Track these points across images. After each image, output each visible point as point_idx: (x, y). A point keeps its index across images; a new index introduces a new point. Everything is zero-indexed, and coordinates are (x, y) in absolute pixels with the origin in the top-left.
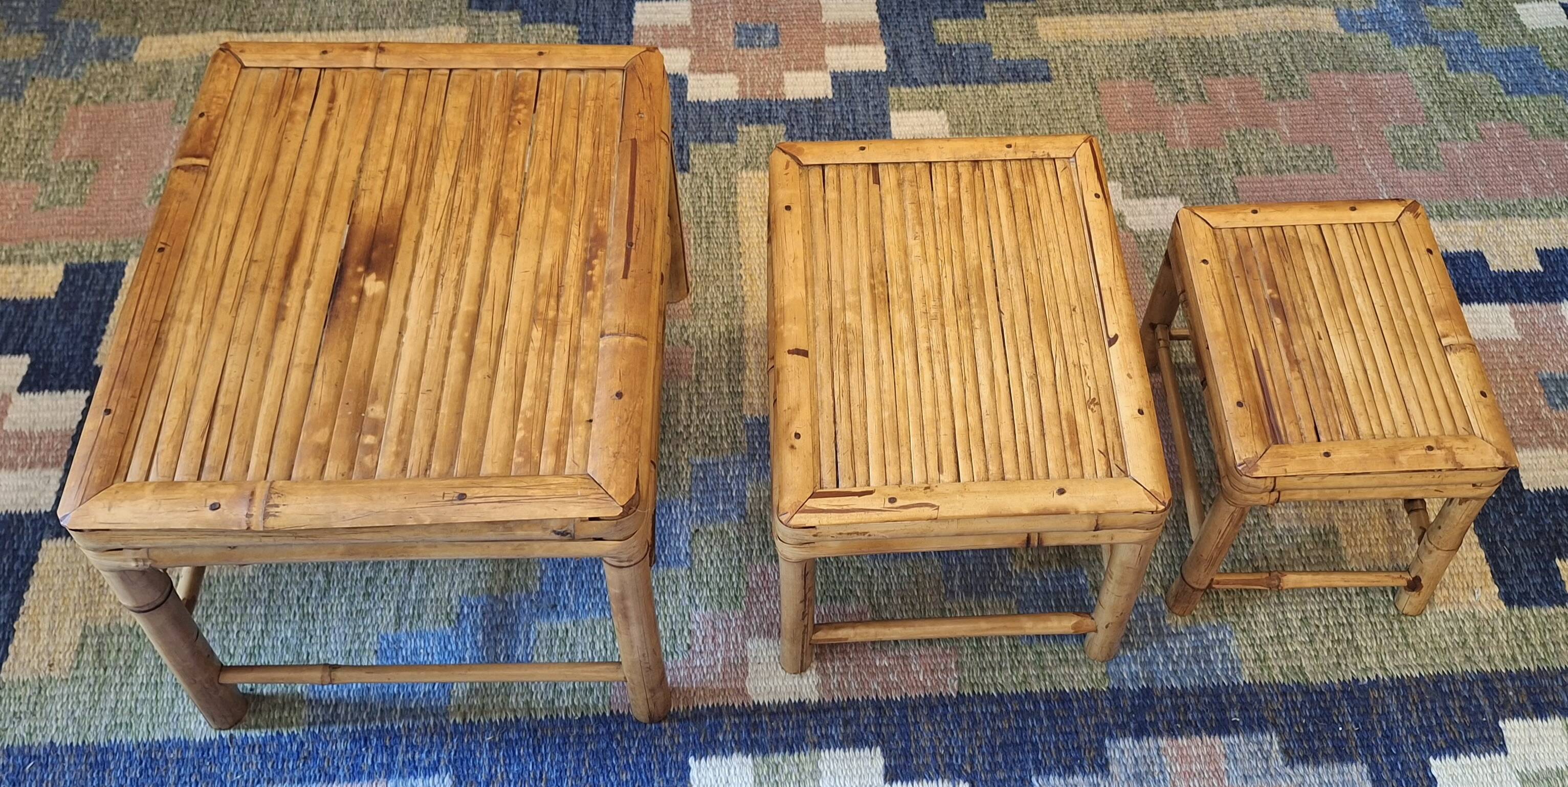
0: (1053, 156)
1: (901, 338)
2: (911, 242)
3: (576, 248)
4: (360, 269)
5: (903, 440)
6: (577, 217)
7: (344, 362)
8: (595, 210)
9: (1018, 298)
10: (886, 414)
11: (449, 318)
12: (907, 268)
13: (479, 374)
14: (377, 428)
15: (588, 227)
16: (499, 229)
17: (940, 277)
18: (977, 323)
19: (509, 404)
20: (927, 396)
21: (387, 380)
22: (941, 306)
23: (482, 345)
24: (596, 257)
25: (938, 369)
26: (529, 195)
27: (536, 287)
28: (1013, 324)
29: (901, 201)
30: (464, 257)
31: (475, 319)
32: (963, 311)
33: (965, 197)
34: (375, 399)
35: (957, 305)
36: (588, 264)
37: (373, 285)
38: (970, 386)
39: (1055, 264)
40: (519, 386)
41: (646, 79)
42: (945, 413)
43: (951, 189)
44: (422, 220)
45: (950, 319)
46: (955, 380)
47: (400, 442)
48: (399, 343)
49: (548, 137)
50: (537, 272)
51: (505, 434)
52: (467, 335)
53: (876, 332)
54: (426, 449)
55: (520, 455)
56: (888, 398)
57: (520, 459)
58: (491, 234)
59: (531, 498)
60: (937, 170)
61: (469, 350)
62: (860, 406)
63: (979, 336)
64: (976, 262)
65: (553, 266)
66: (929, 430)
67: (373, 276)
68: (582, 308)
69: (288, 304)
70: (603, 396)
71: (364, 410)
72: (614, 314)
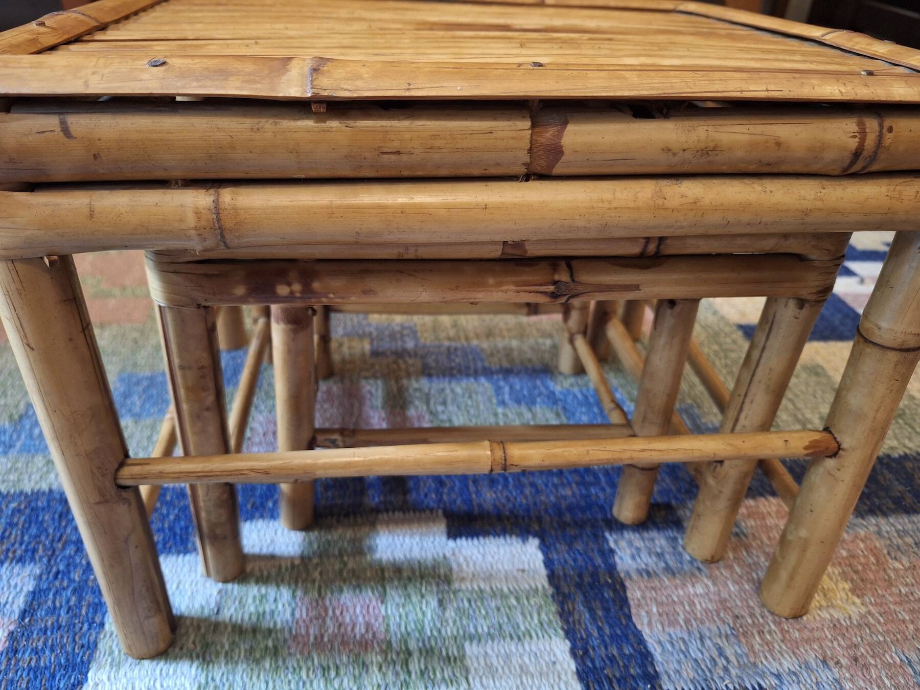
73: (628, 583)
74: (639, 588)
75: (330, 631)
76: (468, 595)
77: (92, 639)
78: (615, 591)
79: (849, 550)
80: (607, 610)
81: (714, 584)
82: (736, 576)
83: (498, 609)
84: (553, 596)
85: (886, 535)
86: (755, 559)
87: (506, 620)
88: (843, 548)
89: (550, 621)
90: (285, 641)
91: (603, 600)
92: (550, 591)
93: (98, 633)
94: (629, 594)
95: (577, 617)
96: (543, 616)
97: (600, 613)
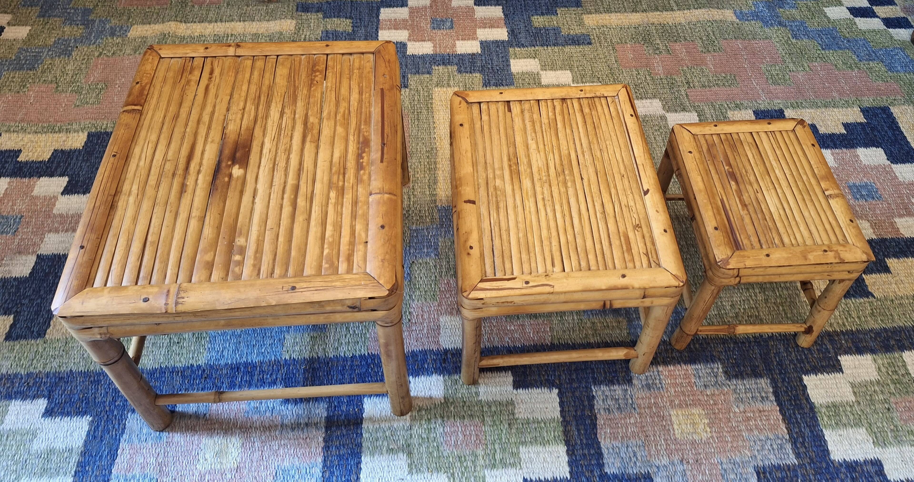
0: (605, 95)
1: (527, 193)
2: (530, 142)
3: (352, 148)
4: (229, 163)
5: (531, 249)
6: (352, 131)
7: (222, 215)
8: (362, 127)
9: (591, 170)
10: (521, 235)
11: (281, 188)
12: (529, 156)
13: (300, 218)
14: (242, 251)
15: (359, 136)
16: (309, 139)
17: (547, 160)
18: (569, 184)
19: (319, 235)
20: (543, 224)
21: (247, 224)
22: (549, 175)
23: (301, 202)
24: (364, 152)
25: (549, 210)
26: (325, 120)
27: (331, 169)
28: (590, 185)
29: (523, 120)
30: (289, 155)
31: (296, 188)
32: (561, 178)
33: (559, 118)
34: (240, 234)
35: (557, 175)
36: (359, 156)
37: (237, 171)
38: (567, 218)
39: (611, 152)
40: (324, 224)
41: (387, 57)
42: (554, 233)
43: (550, 114)
44: (264, 135)
45: (554, 182)
46: (559, 215)
47: (255, 258)
48: (253, 203)
50: (331, 162)
51: (317, 251)
52: (292, 197)
53: (513, 190)
54: (271, 262)
55: (327, 263)
56: (521, 226)
57: (327, 266)
58: (304, 141)
59: (335, 287)
60: (542, 104)
61: (294, 205)
62: (506, 230)
63: (571, 191)
64: (567, 152)
65: (340, 158)
66: (546, 243)
67: (237, 166)
68: (358, 180)
69: (188, 183)
70: (373, 228)
71: (234, 241)
72: (376, 184)
73: (598, 416)
74: (603, 419)
75: (461, 439)
76: (523, 422)
77: (359, 441)
78: (592, 420)
79: (714, 401)
80: (586, 430)
81: (640, 417)
82: (652, 414)
83: (536, 429)
84: (561, 423)
85: (738, 391)
86: (665, 404)
87: (539, 434)
88: (712, 399)
89: (559, 436)
90: (442, 443)
91: (585, 425)
92: (561, 419)
93: (361, 439)
94: (598, 422)
95: (571, 433)
96: (556, 433)
97: (583, 431)
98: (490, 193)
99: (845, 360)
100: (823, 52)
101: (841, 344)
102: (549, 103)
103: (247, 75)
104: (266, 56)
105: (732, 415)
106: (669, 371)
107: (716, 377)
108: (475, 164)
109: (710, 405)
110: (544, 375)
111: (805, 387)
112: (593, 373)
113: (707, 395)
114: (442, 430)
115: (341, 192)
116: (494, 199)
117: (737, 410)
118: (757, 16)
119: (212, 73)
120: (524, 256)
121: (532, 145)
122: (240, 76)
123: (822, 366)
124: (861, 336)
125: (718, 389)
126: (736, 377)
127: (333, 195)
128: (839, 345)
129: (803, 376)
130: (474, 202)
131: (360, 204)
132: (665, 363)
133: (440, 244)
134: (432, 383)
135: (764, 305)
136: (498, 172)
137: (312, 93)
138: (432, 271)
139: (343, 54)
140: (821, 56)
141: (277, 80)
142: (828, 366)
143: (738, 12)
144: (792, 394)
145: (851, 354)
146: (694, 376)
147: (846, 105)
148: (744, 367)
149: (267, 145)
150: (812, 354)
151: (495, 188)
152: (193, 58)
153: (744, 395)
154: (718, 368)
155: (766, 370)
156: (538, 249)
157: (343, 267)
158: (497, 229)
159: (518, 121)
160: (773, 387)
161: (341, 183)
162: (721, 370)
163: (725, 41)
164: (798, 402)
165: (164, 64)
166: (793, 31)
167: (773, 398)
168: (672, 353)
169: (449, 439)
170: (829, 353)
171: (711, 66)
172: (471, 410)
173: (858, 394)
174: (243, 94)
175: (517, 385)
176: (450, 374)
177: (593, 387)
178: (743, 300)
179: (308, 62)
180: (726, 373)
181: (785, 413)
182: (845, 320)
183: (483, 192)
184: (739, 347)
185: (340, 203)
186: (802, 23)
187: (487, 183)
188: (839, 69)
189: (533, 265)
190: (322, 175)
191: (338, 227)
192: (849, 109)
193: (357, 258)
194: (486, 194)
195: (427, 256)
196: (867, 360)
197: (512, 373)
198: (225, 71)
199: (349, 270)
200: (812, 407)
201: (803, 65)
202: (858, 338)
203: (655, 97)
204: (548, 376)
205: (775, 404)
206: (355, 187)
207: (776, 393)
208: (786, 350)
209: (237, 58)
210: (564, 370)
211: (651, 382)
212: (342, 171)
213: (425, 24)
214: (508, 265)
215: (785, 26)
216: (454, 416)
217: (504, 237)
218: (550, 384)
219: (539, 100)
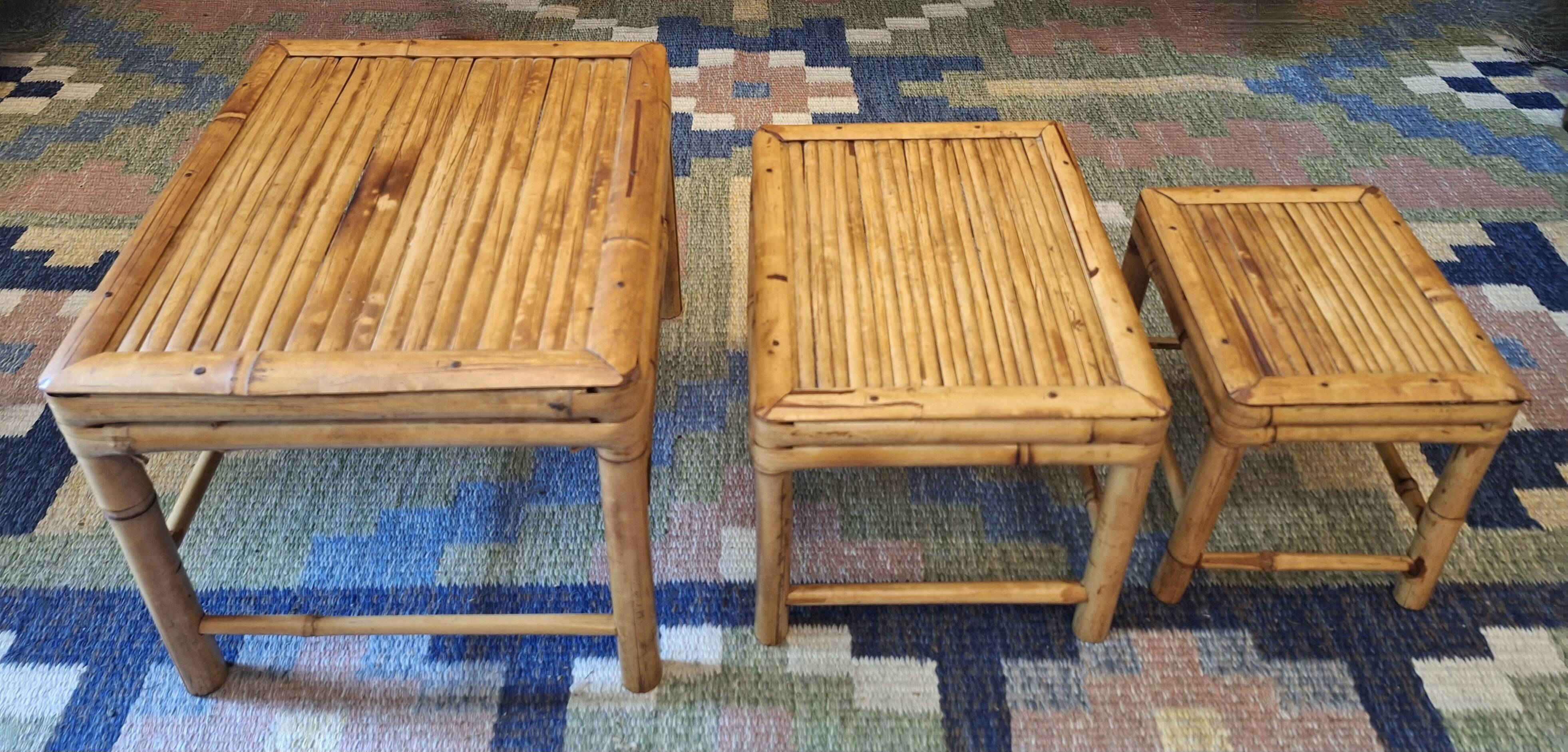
0: (1020, 135)
1: (879, 268)
2: (886, 196)
3: (581, 178)
4: (375, 191)
5: (884, 350)
6: (583, 156)
7: (350, 260)
8: (601, 152)
9: (994, 239)
10: (866, 328)
11: (456, 227)
12: (883, 216)
13: (481, 270)
14: (376, 312)
15: (594, 164)
16: (510, 164)
17: (915, 222)
18: (954, 257)
19: (511, 294)
20: (907, 313)
21: (391, 275)
22: (918, 244)
23: (486, 248)
24: (600, 185)
25: (916, 294)
26: (540, 141)
27: (542, 206)
28: (990, 259)
29: (876, 168)
30: (475, 184)
31: (481, 230)
32: (940, 249)
33: (938, 166)
34: (377, 288)
35: (933, 244)
36: (592, 190)
37: (385, 203)
39: (1029, 214)
40: (520, 280)
41: (651, 61)
42: (925, 328)
43: (923, 159)
44: (438, 157)
45: (927, 254)
46: (934, 301)
47: (398, 322)
48: (406, 246)
49: (559, 102)
50: (544, 196)
51: (505, 316)
52: (473, 240)
53: (855, 263)
54: (423, 329)
55: (519, 334)
56: (867, 315)
57: (519, 338)
58: (501, 167)
59: (528, 367)
60: (909, 146)
61: (474, 251)
62: (839, 321)
63: (957, 268)
64: (950, 212)
65: (559, 191)
66: (910, 342)
67: (387, 196)
68: (586, 221)
69: (302, 216)
70: (604, 284)
71: (365, 297)
72: (617, 224)
73: (1014, 714)
74: (1023, 719)
75: (749, 739)
76: (868, 716)
77: (559, 734)
78: (1001, 720)
79: (1239, 697)
80: (989, 738)
81: (1095, 720)
82: (1119, 715)
83: (892, 730)
84: (942, 721)
85: (1286, 682)
86: (1142, 697)
87: (898, 740)
88: (1236, 694)
89: (937, 744)
90: (712, 746)
91: (988, 728)
92: (941, 715)
94: (1013, 725)
95: (961, 742)
96: (932, 741)
97: (983, 741)
98: (814, 267)
99: (1494, 635)
100: (1406, 141)
101: (1484, 606)
102: (922, 144)
103: (422, 82)
104: (456, 58)
105: (1275, 724)
106: (1150, 640)
107: (1241, 654)
108: (789, 225)
109: (1232, 704)
110: (910, 637)
111: (1418, 681)
112: (1004, 637)
113: (1225, 686)
114: (713, 722)
115: (557, 237)
116: (821, 275)
117: (1285, 715)
118: (1285, 87)
119: (366, 77)
120: (871, 360)
121: (891, 201)
122: (410, 82)
123: (1450, 645)
124: (1522, 595)
125: (1245, 676)
126: (1281, 655)
127: (541, 240)
128: (1480, 609)
129: (1414, 661)
130: (784, 278)
131: (586, 255)
132: (1142, 625)
133: (728, 410)
134: (701, 639)
135: (1329, 534)
136: (829, 237)
137: (523, 106)
138: (713, 452)
139: (580, 58)
140: (1403, 146)
141: (470, 87)
142: (1462, 645)
143: (1252, 81)
144: (1393, 690)
145: (1506, 626)
146: (1199, 650)
147: (1455, 219)
148: (1295, 638)
149: (441, 169)
150: (1427, 623)
151: (823, 260)
152: (340, 58)
153: (1298, 689)
154: (1246, 639)
155: (1339, 646)
156: (895, 351)
157: (546, 341)
158: (823, 318)
159: (866, 170)
160: (1355, 678)
161: (556, 225)
162: (1250, 642)
163: (1231, 121)
164: (1407, 707)
165: (292, 64)
166: (1350, 110)
167: (1355, 697)
168: (1154, 608)
169: (727, 739)
170: (1462, 621)
171: (1209, 157)
172: (771, 690)
173: (1527, 700)
174: (412, 104)
175: (859, 650)
176: (734, 624)
177: (1003, 662)
178: (1288, 525)
179: (523, 68)
180: (1260, 648)
181: (1383, 725)
182: (1488, 566)
183: (801, 264)
184: (1282, 604)
185: (551, 250)
186: (1365, 99)
187: (809, 253)
188: (1436, 166)
189: (886, 374)
190: (526, 212)
191: (545, 285)
192: (1462, 225)
193: (573, 330)
194: (806, 268)
195: (704, 427)
196: (1539, 637)
197: (850, 628)
198: (388, 75)
199: (558, 344)
200: (1436, 718)
201: (1371, 159)
202: (1518, 599)
203: (1111, 198)
204: (918, 637)
205: (1361, 707)
206: (580, 232)
207: (1360, 689)
208: (1377, 612)
209: (410, 61)
210: (948, 630)
211: (1114, 658)
212: (560, 208)
213: (725, 91)
214: (840, 373)
215: (1336, 101)
216: (739, 698)
217: (836, 329)
218: (921, 652)
219: (903, 141)
